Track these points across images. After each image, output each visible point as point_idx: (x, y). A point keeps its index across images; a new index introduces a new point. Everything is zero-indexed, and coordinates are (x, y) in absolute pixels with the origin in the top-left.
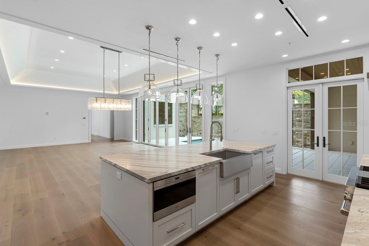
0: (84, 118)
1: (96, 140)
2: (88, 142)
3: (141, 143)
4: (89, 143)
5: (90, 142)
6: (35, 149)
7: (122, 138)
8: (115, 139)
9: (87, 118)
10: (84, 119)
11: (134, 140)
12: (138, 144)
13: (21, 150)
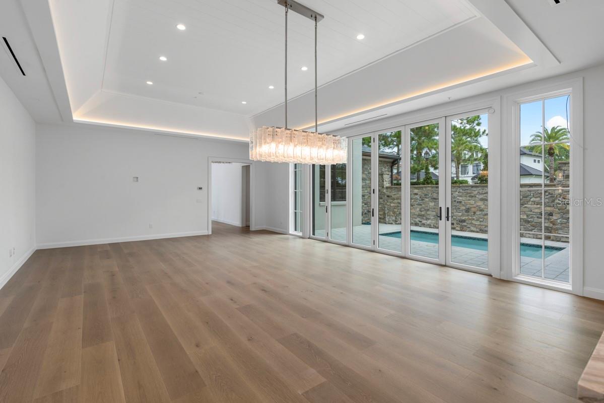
0: (200, 188)
1: (220, 230)
2: (207, 234)
3: (308, 237)
4: (208, 236)
5: (210, 233)
6: (116, 246)
7: (264, 227)
8: (253, 228)
9: (205, 189)
10: (200, 191)
11: (291, 230)
12: (301, 240)
13: (92, 249)
